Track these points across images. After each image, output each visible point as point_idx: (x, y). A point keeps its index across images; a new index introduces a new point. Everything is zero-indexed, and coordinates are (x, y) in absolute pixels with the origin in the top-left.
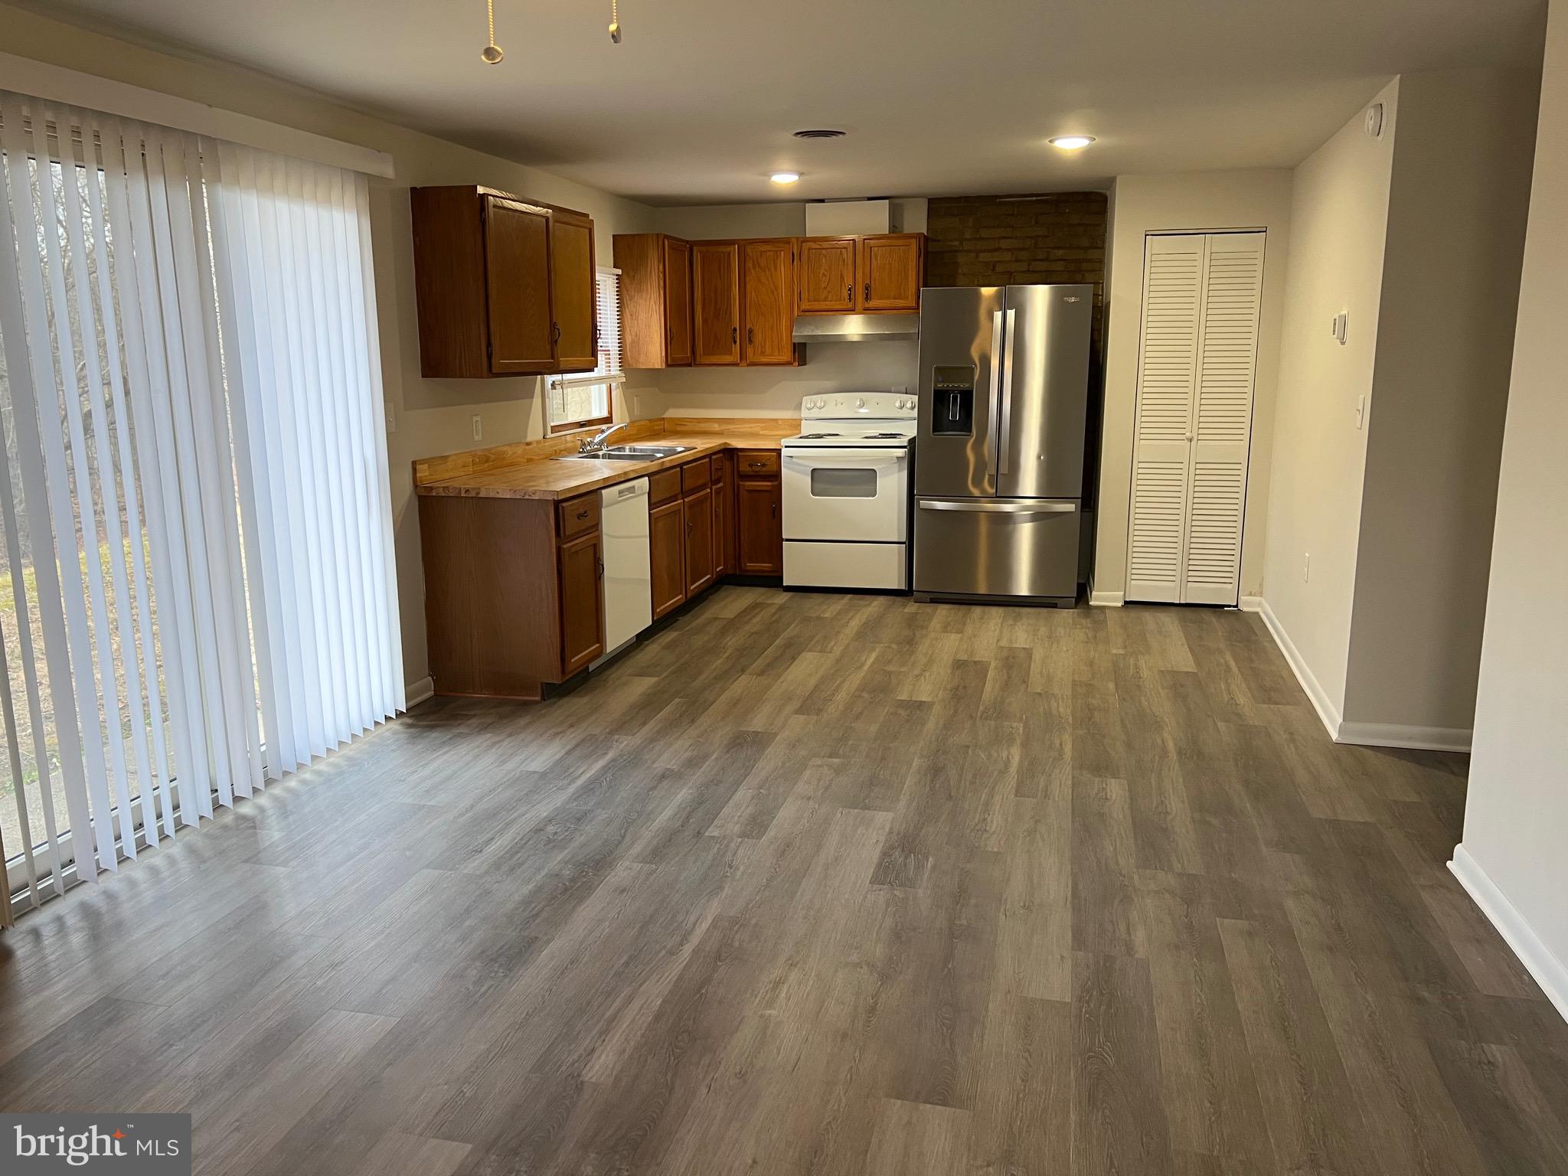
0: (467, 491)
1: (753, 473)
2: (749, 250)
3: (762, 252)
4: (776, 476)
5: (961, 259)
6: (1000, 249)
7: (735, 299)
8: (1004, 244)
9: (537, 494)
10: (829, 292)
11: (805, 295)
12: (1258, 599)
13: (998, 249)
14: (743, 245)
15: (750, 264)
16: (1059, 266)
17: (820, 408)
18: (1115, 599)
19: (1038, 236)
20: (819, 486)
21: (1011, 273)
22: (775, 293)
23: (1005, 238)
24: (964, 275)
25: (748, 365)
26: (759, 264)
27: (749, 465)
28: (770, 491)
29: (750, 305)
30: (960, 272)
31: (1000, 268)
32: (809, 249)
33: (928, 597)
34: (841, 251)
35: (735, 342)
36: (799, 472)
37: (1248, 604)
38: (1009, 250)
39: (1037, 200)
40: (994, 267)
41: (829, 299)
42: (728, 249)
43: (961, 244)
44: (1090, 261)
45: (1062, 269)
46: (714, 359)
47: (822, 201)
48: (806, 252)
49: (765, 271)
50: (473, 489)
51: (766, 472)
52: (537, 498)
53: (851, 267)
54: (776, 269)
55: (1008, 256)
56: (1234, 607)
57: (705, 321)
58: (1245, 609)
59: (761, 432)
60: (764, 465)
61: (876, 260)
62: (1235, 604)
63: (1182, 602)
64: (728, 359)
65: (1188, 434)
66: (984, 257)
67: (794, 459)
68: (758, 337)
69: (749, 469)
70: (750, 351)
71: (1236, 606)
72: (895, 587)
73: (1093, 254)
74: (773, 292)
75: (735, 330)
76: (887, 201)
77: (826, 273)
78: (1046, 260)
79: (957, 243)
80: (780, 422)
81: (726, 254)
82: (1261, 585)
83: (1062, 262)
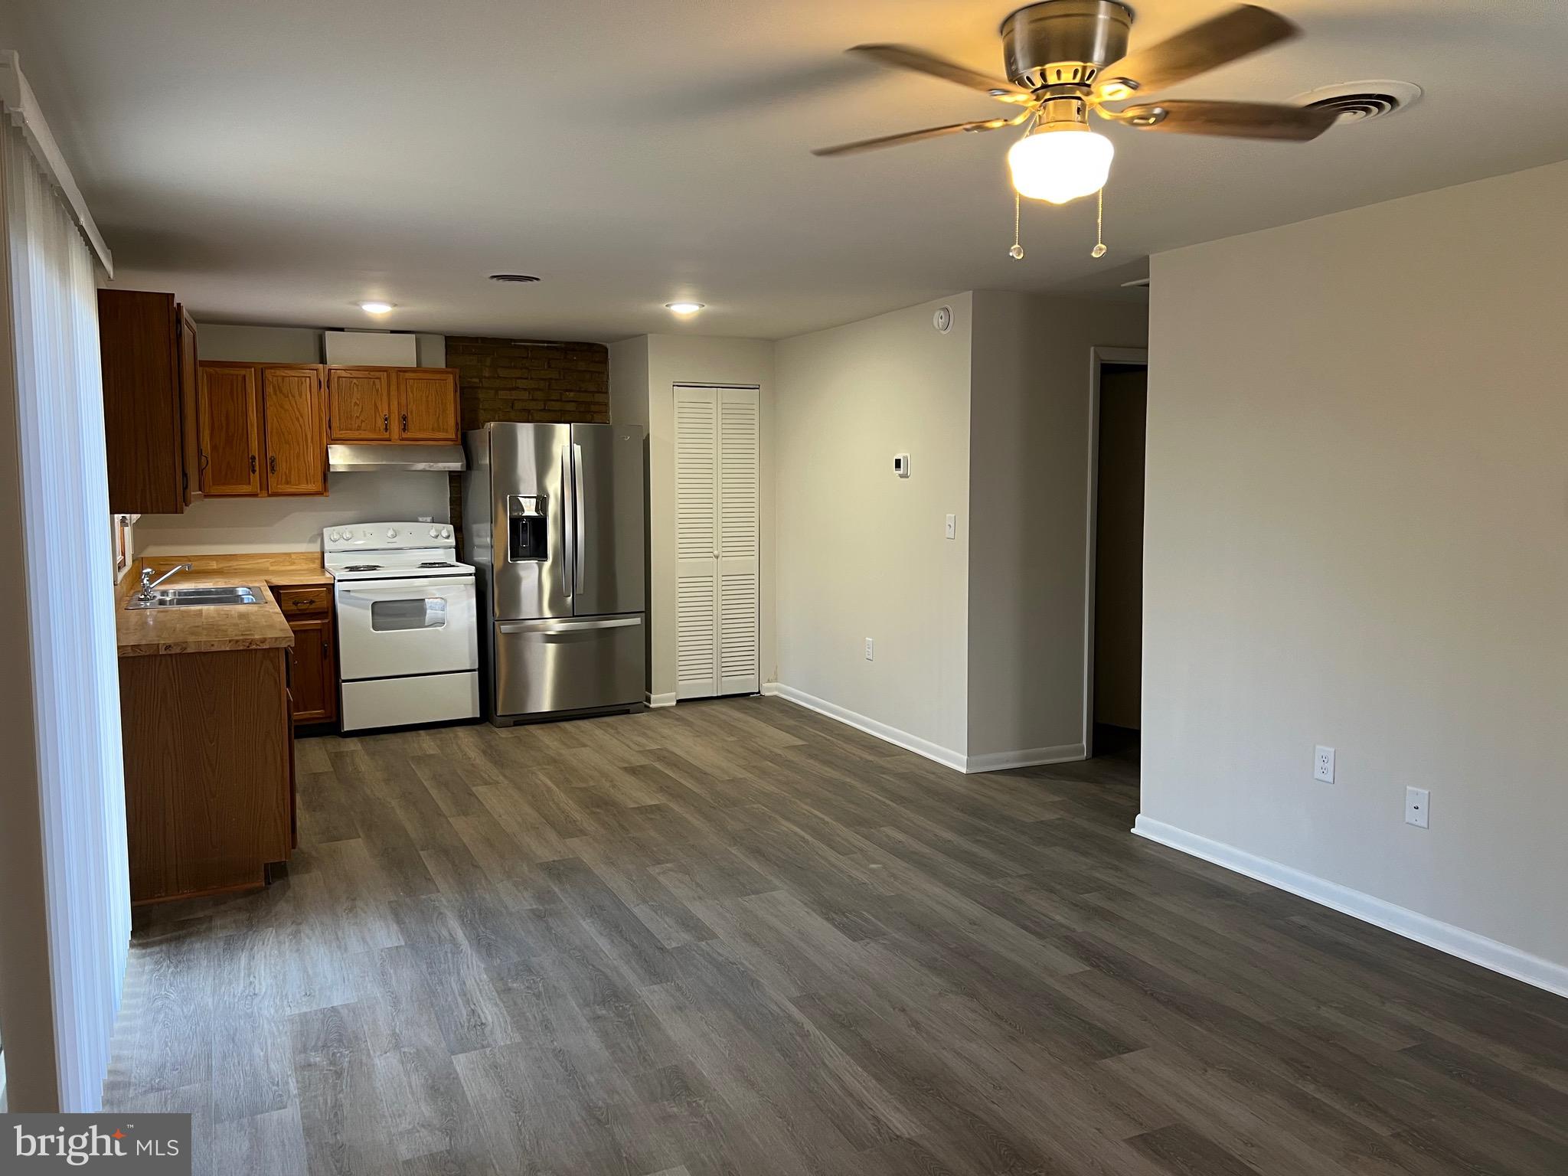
0: (168, 647)
1: (298, 612)
2: (268, 373)
3: (283, 377)
4: (331, 614)
5: (481, 395)
6: (518, 388)
7: (252, 425)
8: (521, 383)
9: (267, 642)
10: (362, 421)
11: (335, 424)
12: (774, 684)
13: (516, 388)
14: (262, 370)
15: (269, 390)
16: (571, 407)
17: (347, 540)
18: (669, 699)
19: (551, 379)
20: (381, 620)
21: (529, 411)
22: (301, 419)
23: (521, 378)
24: (485, 410)
25: (269, 496)
26: (281, 392)
27: (294, 603)
28: (320, 630)
29: (271, 433)
30: (481, 407)
31: (518, 405)
32: (339, 377)
33: (512, 720)
34: (374, 382)
35: (254, 471)
36: (354, 606)
37: (769, 689)
38: (525, 389)
39: (548, 347)
40: (513, 404)
41: (362, 428)
42: (243, 372)
43: (481, 381)
44: (598, 403)
45: (574, 409)
46: (228, 489)
47: (342, 330)
48: (336, 380)
49: (288, 397)
50: (176, 644)
51: (315, 609)
52: (268, 647)
53: (385, 398)
54: (300, 395)
55: (525, 395)
56: (757, 693)
57: (214, 448)
58: (767, 694)
59: (271, 568)
60: (312, 602)
61: (412, 392)
62: (757, 691)
63: (719, 695)
64: (245, 489)
65: (716, 552)
66: (502, 394)
67: (352, 594)
68: (282, 467)
69: (294, 607)
70: (272, 481)
71: (759, 692)
72: (469, 715)
73: (599, 398)
74: (298, 419)
75: (253, 458)
76: (414, 336)
77: (358, 402)
78: (560, 400)
79: (477, 380)
80: (293, 556)
81: (240, 378)
82: (775, 673)
83: (573, 403)
